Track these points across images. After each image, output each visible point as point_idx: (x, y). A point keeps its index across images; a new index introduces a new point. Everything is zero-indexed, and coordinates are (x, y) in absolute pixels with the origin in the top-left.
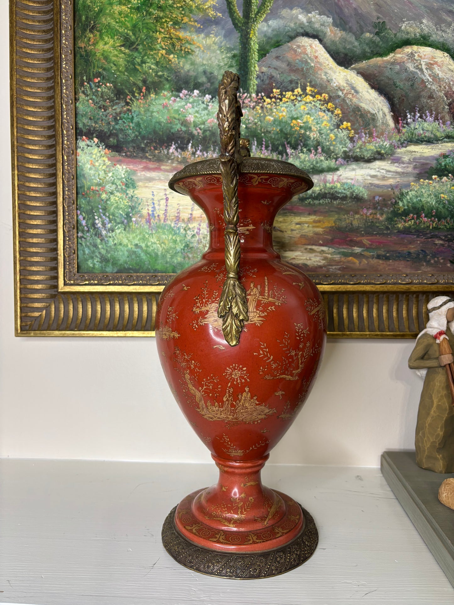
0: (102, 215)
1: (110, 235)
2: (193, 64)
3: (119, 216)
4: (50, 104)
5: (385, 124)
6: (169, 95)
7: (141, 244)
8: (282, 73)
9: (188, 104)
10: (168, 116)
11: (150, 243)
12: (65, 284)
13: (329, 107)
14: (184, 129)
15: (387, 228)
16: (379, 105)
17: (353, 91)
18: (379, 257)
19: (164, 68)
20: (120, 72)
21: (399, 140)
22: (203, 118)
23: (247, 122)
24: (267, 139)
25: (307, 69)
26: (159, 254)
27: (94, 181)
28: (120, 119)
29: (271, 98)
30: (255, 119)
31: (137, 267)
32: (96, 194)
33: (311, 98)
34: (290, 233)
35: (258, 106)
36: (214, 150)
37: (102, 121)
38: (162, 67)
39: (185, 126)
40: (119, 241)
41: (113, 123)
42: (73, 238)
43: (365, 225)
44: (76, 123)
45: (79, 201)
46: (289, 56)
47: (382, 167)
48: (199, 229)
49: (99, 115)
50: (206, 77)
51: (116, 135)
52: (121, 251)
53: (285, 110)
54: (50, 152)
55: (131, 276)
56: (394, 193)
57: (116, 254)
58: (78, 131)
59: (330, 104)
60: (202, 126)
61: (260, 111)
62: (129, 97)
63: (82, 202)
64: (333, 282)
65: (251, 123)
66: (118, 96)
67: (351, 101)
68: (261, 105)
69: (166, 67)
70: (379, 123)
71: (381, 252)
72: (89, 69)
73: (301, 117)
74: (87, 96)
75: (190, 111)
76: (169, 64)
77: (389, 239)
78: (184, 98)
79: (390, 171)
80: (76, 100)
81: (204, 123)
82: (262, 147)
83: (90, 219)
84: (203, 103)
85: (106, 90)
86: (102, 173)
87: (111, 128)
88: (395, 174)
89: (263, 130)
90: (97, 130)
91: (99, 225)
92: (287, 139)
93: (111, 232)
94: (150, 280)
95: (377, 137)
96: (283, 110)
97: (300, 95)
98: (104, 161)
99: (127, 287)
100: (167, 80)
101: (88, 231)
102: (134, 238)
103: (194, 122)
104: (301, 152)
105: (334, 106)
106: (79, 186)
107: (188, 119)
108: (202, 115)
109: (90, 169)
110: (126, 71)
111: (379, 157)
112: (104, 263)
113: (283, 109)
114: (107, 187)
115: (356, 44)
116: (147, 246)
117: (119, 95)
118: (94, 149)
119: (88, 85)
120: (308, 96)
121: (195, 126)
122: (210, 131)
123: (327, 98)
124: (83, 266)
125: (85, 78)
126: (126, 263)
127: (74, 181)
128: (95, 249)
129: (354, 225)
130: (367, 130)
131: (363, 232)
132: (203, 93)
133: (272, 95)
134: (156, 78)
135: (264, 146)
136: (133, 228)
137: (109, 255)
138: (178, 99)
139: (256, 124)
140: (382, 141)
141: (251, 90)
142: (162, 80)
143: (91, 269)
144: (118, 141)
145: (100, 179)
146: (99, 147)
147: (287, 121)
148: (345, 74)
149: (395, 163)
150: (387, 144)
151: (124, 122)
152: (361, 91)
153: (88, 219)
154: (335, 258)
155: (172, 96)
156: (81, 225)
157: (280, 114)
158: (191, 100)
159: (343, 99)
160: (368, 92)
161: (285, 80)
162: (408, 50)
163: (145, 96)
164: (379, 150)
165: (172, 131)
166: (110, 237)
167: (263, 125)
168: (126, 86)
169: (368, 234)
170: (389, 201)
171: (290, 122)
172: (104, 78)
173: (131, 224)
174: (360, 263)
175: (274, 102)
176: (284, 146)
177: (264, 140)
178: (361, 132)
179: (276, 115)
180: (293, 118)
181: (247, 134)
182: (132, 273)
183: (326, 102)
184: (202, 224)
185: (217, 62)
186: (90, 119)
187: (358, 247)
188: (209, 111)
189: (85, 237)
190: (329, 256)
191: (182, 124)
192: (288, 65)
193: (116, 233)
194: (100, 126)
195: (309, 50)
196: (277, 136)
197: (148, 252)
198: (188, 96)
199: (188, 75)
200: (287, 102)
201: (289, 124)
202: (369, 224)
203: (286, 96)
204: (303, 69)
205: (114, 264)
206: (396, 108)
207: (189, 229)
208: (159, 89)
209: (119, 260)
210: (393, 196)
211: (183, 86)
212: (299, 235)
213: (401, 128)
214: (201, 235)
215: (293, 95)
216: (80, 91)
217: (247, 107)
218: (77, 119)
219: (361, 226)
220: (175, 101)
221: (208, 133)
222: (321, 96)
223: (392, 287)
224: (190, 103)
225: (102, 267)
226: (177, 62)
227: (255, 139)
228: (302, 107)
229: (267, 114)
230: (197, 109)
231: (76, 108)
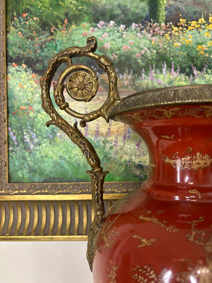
0: (30, 131)
1: (38, 148)
3: (46, 132)
6: (88, 25)
7: (65, 156)
8: (187, 5)
9: (105, 33)
11: (73, 155)
20: (45, 7)
22: (119, 45)
23: (157, 47)
24: (175, 62)
26: (81, 164)
27: (23, 101)
28: (45, 47)
29: (178, 27)
30: (164, 45)
31: (62, 177)
32: (24, 113)
35: (167, 33)
36: (129, 73)
37: (29, 49)
38: (82, 2)
39: (103, 52)
40: (46, 153)
41: (39, 51)
42: (5, 152)
44: (7, 51)
45: (9, 119)
48: (116, 142)
49: (27, 44)
50: (121, 10)
51: (42, 61)
52: (47, 162)
53: (191, 37)
55: (56, 186)
57: (43, 165)
58: (9, 59)
60: (118, 52)
61: (169, 38)
62: (53, 28)
63: (13, 120)
65: (161, 49)
66: (43, 28)
68: (169, 33)
69: (85, 2)
72: (19, 7)
73: (205, 42)
74: (17, 28)
75: (107, 39)
78: (101, 28)
80: (7, 32)
81: (119, 50)
82: (171, 69)
83: (20, 135)
84: (118, 32)
85: (33, 23)
86: (30, 95)
87: (38, 55)
89: (171, 55)
90: (25, 58)
91: (28, 140)
92: (193, 62)
93: (38, 145)
94: (73, 189)
97: (204, 24)
98: (32, 84)
99: (53, 196)
100: (86, 13)
101: (18, 145)
102: (58, 151)
103: (110, 48)
104: (207, 73)
106: (10, 106)
107: (105, 46)
108: (118, 43)
109: (20, 91)
110: (50, 6)
112: (32, 173)
113: (189, 35)
114: (34, 106)
116: (70, 158)
117: (45, 27)
118: (23, 73)
119: (18, 20)
120: (211, 25)
121: (112, 52)
122: (125, 56)
124: (14, 176)
125: (15, 14)
126: (51, 173)
127: (5, 102)
128: (24, 161)
132: (118, 24)
133: (179, 24)
134: (77, 12)
135: (173, 68)
136: (57, 142)
137: (36, 167)
138: (96, 29)
139: (165, 49)
141: (160, 20)
142: (82, 13)
143: (20, 179)
144: (43, 66)
145: (28, 100)
146: (27, 72)
147: (193, 47)
151: (49, 50)
153: (17, 135)
155: (91, 26)
156: (12, 140)
157: (187, 40)
158: (108, 29)
161: (190, 11)
163: (67, 27)
166: (37, 150)
167: (172, 50)
168: (50, 19)
171: (195, 47)
172: (31, 13)
173: (56, 138)
175: (181, 30)
176: (190, 68)
177: (173, 63)
179: (183, 41)
180: (198, 44)
181: (158, 59)
182: (56, 182)
184: (119, 137)
186: (19, 48)
188: (123, 39)
189: (15, 150)
193: (42, 146)
194: (28, 54)
196: (184, 60)
197: (71, 163)
198: (105, 27)
199: (104, 9)
200: (193, 30)
201: (195, 49)
203: (192, 25)
204: (205, 2)
205: (41, 174)
207: (108, 142)
208: (79, 21)
209: (45, 170)
211: (100, 18)
214: (118, 147)
215: (198, 24)
216: (11, 24)
217: (157, 34)
218: (8, 48)
220: (93, 31)
221: (123, 58)
224: (107, 32)
225: (30, 178)
227: (165, 62)
228: (206, 34)
229: (175, 40)
230: (113, 38)
231: (7, 39)
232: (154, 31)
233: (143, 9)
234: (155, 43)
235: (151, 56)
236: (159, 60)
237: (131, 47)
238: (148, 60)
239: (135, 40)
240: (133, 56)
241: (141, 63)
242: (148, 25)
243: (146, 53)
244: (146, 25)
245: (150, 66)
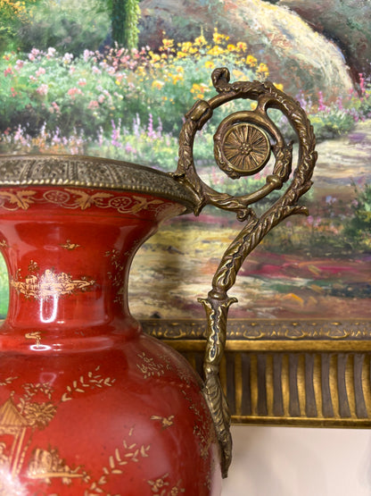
2: (47, 11)
5: (338, 83)
6: (13, 57)
8: (175, 15)
9: (40, 69)
10: (13, 87)
13: (248, 62)
14: (34, 104)
15: (348, 247)
16: (327, 54)
17: (285, 36)
18: (335, 293)
19: (7, 21)
21: (362, 108)
22: (62, 88)
23: (125, 90)
24: (156, 114)
25: (213, 8)
29: (160, 53)
30: (137, 85)
33: (221, 50)
34: (193, 255)
35: (141, 65)
36: (78, 134)
38: (5, 20)
39: (36, 100)
43: (311, 242)
47: (336, 151)
50: (66, 28)
53: (182, 70)
56: (356, 191)
59: (249, 57)
61: (144, 74)
64: (262, 334)
65: (131, 92)
67: (282, 51)
68: (145, 64)
69: (10, 18)
70: (328, 83)
71: (339, 285)
73: (206, 78)
75: (43, 78)
76: (14, 15)
77: (352, 264)
78: (34, 60)
79: (348, 157)
81: (62, 96)
82: (148, 126)
84: (61, 65)
88: (356, 161)
89: (149, 101)
95: (326, 104)
96: (179, 70)
97: (204, 47)
100: (11, 36)
103: (49, 94)
104: (208, 132)
105: (256, 60)
107: (40, 89)
108: (60, 84)
111: (330, 134)
113: (178, 68)
120: (216, 48)
121: (51, 99)
122: (71, 106)
123: (245, 49)
129: (293, 243)
130: (309, 93)
131: (308, 254)
132: (61, 52)
133: (161, 48)
135: (151, 125)
138: (26, 63)
139: (138, 92)
140: (334, 109)
141: (130, 42)
142: (4, 37)
147: (184, 87)
148: (271, 11)
149: (357, 143)
150: (342, 114)
152: (297, 35)
154: (266, 294)
155: (19, 58)
157: (175, 76)
158: (44, 62)
159: (270, 49)
160: (308, 36)
161: (181, 26)
164: (329, 124)
165: (18, 108)
167: (149, 93)
169: (317, 256)
170: (348, 203)
171: (189, 87)
174: (306, 302)
175: (165, 59)
177: (151, 115)
178: (300, 97)
179: (168, 78)
180: (193, 82)
181: (126, 109)
183: (244, 54)
185: (80, 6)
187: (300, 277)
188: (69, 77)
190: (256, 291)
191: (31, 98)
192: (184, 4)
196: (169, 110)
199: (39, 28)
200: (184, 57)
201: (188, 90)
202: (318, 240)
203: (183, 49)
204: (206, 7)
206: (354, 58)
210: (355, 195)
211: (33, 43)
212: (208, 259)
213: (363, 89)
215: (193, 47)
217: (125, 68)
219: (304, 243)
220: (21, 65)
221: (69, 110)
222: (236, 46)
223: (359, 344)
224: (43, 67)
226: (25, 11)
227: (138, 115)
228: (207, 64)
229: (154, 77)
230: (54, 76)
232: (119, 62)
233: (102, 26)
234: (121, 82)
235: (115, 105)
236: (127, 111)
237: (82, 91)
238: (110, 112)
239: (88, 78)
240: (86, 106)
241: (98, 118)
242: (109, 52)
243: (106, 99)
244: (106, 52)
245: (112, 121)
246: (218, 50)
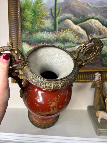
2: (45, 26)
4: (17, 36)
6: (40, 33)
10: (40, 37)
12: (21, 72)
14: (43, 40)
16: (84, 32)
17: (78, 30)
19: (39, 27)
20: (30, 29)
22: (47, 37)
24: (60, 41)
25: (68, 26)
28: (30, 38)
37: (27, 39)
46: (64, 23)
50: (48, 29)
51: (30, 42)
53: (64, 35)
54: (17, 46)
58: (22, 41)
60: (47, 39)
62: (32, 34)
65: (57, 38)
66: (30, 34)
67: (78, 32)
68: (59, 34)
70: (84, 36)
75: (45, 36)
80: (22, 35)
84: (47, 34)
85: (28, 33)
86: (27, 50)
87: (29, 40)
89: (59, 39)
90: (26, 41)
92: (65, 40)
95: (84, 39)
98: (28, 47)
100: (40, 30)
103: (45, 38)
104: (68, 43)
105: (74, 33)
106: (23, 52)
109: (25, 49)
110: (32, 29)
115: (78, 20)
118: (26, 45)
122: (49, 40)
125: (23, 30)
132: (47, 32)
133: (61, 31)
134: (38, 30)
138: (42, 34)
141: (57, 31)
147: (64, 37)
148: (76, 26)
150: (86, 40)
158: (45, 33)
159: (76, 32)
160: (81, 30)
161: (64, 28)
162: (89, 20)
163: (36, 33)
165: (41, 40)
168: (32, 32)
172: (27, 30)
175: (62, 33)
176: (64, 42)
178: (80, 38)
179: (62, 36)
180: (66, 36)
183: (72, 32)
185: (50, 26)
186: (25, 39)
192: (64, 25)
195: (68, 22)
196: (62, 40)
199: (44, 29)
203: (64, 32)
206: (87, 33)
208: (38, 32)
211: (43, 31)
215: (66, 31)
216: (23, 33)
217: (56, 34)
218: (22, 39)
226: (42, 26)
228: (68, 34)
229: (60, 36)
231: (22, 37)
233: (53, 28)
234: (56, 36)
235: (55, 39)
236: (57, 40)
237: (50, 38)
239: (51, 36)
240: (51, 40)
241: (53, 41)
243: (53, 39)
244: (53, 32)
245: (55, 42)
246: (69, 32)
